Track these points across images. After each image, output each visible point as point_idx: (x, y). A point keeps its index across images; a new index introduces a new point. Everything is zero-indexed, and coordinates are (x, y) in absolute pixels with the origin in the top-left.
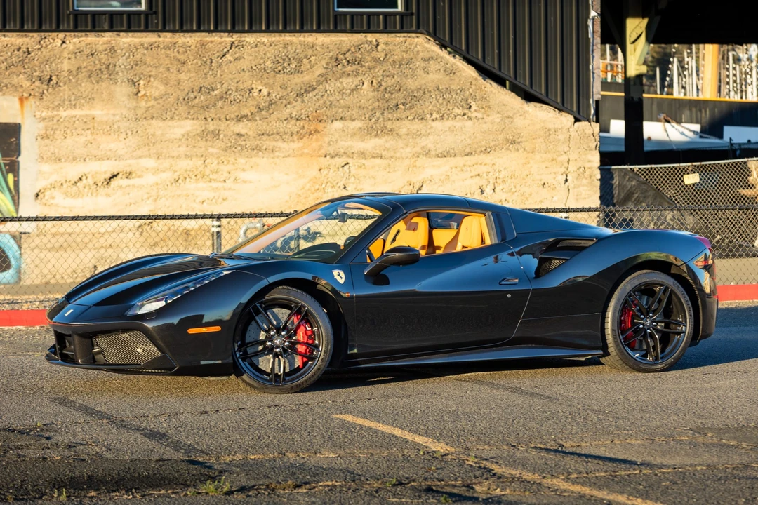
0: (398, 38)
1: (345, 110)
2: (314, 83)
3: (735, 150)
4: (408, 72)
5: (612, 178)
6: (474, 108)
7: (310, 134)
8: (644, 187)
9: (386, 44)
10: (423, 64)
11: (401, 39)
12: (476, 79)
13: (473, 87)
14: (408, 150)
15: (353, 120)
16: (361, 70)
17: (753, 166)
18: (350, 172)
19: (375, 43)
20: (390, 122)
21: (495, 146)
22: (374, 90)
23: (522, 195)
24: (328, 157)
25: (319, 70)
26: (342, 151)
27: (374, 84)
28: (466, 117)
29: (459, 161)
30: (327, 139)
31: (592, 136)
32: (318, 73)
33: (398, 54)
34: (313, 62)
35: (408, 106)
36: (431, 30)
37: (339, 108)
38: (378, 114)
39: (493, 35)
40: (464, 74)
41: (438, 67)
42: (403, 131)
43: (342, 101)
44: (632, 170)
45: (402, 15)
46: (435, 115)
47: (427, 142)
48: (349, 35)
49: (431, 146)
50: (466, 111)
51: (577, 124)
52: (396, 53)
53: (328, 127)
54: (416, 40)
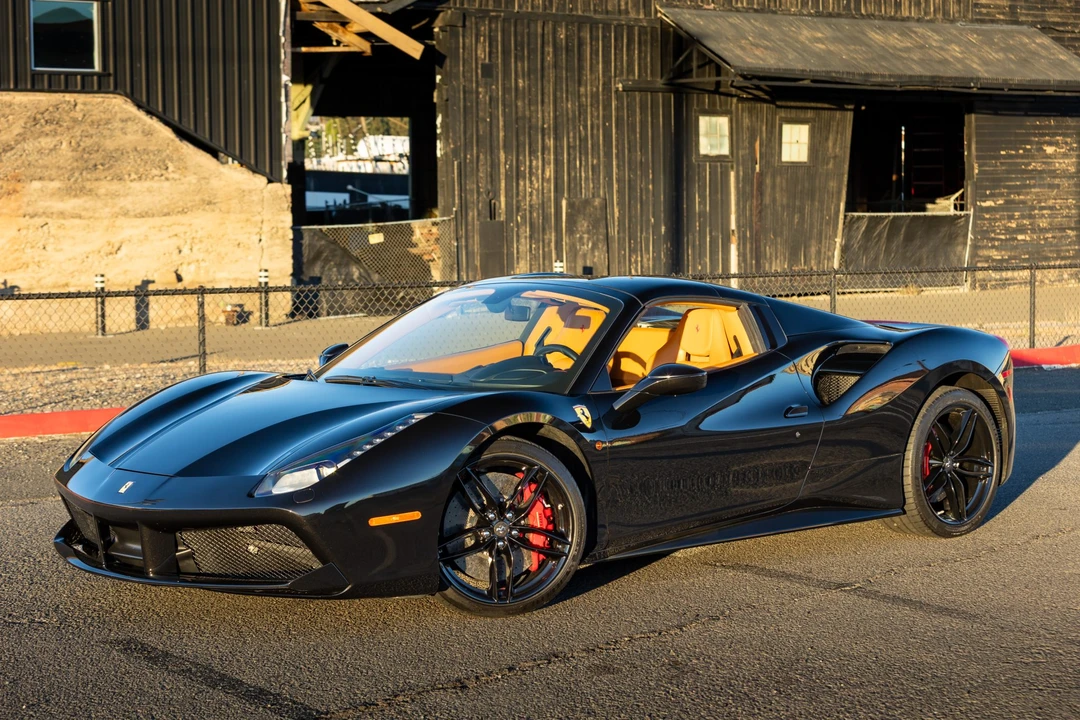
0: (97, 98)
1: (44, 170)
2: (13, 143)
3: (330, 212)
4: (106, 132)
5: (302, 238)
6: (171, 169)
7: (9, 194)
8: (332, 246)
9: (85, 104)
10: (121, 125)
11: (100, 100)
12: (173, 140)
13: (171, 148)
14: (107, 210)
15: (52, 180)
16: (59, 130)
18: (49, 232)
19: (73, 103)
20: (89, 183)
21: (192, 206)
22: (73, 151)
23: (219, 254)
24: (27, 217)
25: (17, 130)
26: (41, 211)
27: (73, 144)
28: (163, 178)
29: (158, 221)
30: (26, 200)
32: (16, 132)
33: (97, 115)
34: (11, 121)
35: (107, 166)
36: (128, 90)
37: (38, 168)
38: (77, 174)
39: (188, 97)
40: (161, 136)
41: (135, 128)
42: (102, 191)
43: (40, 161)
44: (321, 230)
45: (97, 74)
46: (133, 176)
47: (125, 202)
48: (47, 94)
49: (129, 207)
50: (164, 172)
51: (270, 185)
52: (94, 113)
53: (27, 186)
54: (114, 100)
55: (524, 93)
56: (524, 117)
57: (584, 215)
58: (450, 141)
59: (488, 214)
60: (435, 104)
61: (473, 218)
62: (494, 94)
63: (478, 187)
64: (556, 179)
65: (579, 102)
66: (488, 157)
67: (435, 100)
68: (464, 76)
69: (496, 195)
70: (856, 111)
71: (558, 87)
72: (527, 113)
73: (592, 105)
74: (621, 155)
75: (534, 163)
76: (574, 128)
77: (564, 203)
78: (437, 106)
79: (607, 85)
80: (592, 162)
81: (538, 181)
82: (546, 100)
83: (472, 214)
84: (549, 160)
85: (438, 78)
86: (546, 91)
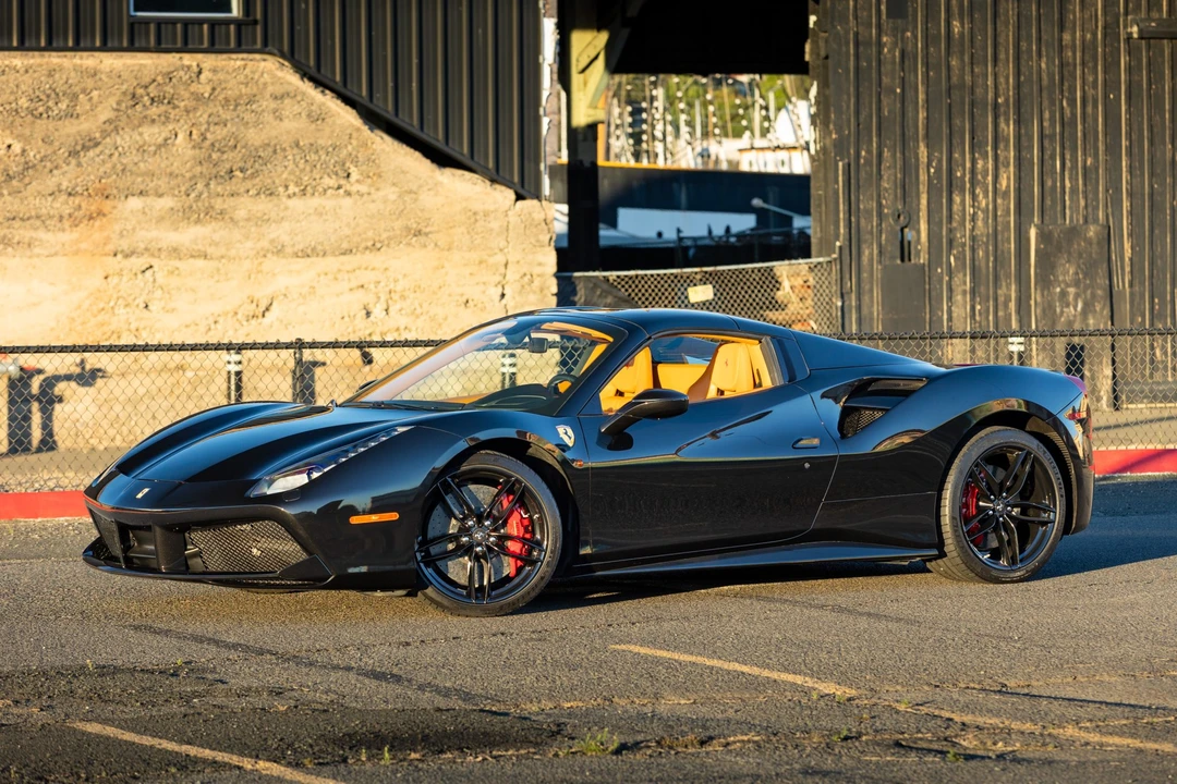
0: (235, 62)
1: (148, 180)
2: (98, 135)
3: (686, 249)
4: (248, 117)
5: (574, 292)
6: (354, 177)
7: (91, 218)
9: (214, 71)
10: (273, 105)
11: (239, 63)
12: (358, 130)
13: (354, 142)
14: (249, 244)
15: (161, 196)
16: (173, 113)
17: (785, 274)
18: (154, 280)
19: (196, 69)
20: (219, 200)
21: (389, 238)
22: (194, 147)
23: (432, 319)
24: (119, 256)
25: (105, 114)
26: (142, 246)
27: (194, 136)
28: (341, 191)
29: (331, 263)
30: (117, 228)
31: (543, 224)
32: (103, 118)
33: (233, 88)
34: (95, 99)
35: (249, 172)
36: (286, 48)
37: (138, 175)
38: (200, 186)
39: (385, 57)
40: (338, 122)
41: (297, 109)
42: (241, 214)
43: (142, 165)
44: (606, 279)
45: (238, 23)
46: (292, 189)
47: (280, 232)
48: (154, 55)
49: (285, 239)
50: (342, 182)
51: (520, 203)
52: (229, 86)
53: (120, 206)
54: (263, 64)
55: (962, 45)
56: (962, 85)
57: (1069, 253)
58: (831, 127)
59: (898, 254)
60: (807, 63)
61: (871, 260)
62: (910, 47)
63: (880, 205)
64: (1019, 191)
65: (1061, 58)
66: (898, 155)
67: (807, 58)
68: (856, 18)
69: (911, 222)
71: (1023, 33)
72: (968, 78)
73: (1083, 64)
74: (1135, 150)
75: (980, 164)
76: (1052, 103)
77: (1033, 233)
78: (810, 67)
79: (1111, 30)
80: (1085, 162)
81: (986, 196)
82: (1002, 56)
83: (869, 252)
84: (1007, 158)
85: (813, 19)
86: (1001, 40)
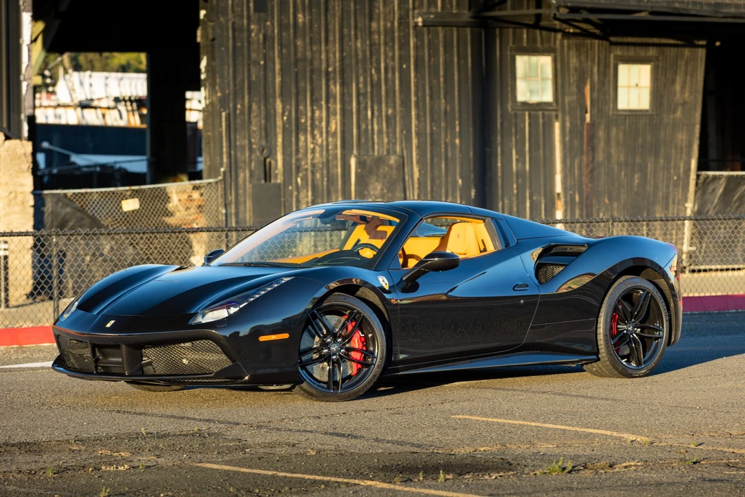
5: (43, 205)
8: (79, 214)
17: (174, 191)
31: (24, 157)
44: (65, 195)
51: (7, 142)
55: (304, 30)
56: (304, 59)
57: (377, 175)
58: (217, 88)
59: (263, 176)
60: (199, 44)
61: (245, 181)
62: (269, 33)
63: (250, 143)
64: (343, 132)
65: (370, 40)
66: (262, 107)
67: (199, 40)
68: (233, 11)
69: (272, 153)
70: (710, 49)
71: (345, 22)
72: (309, 54)
73: (386, 44)
74: (421, 104)
75: (317, 114)
76: (365, 71)
77: (353, 161)
78: (201, 46)
79: (404, 20)
80: (387, 111)
81: (321, 136)
82: (331, 38)
83: (244, 175)
84: (335, 109)
85: (203, 13)
86: (331, 27)
